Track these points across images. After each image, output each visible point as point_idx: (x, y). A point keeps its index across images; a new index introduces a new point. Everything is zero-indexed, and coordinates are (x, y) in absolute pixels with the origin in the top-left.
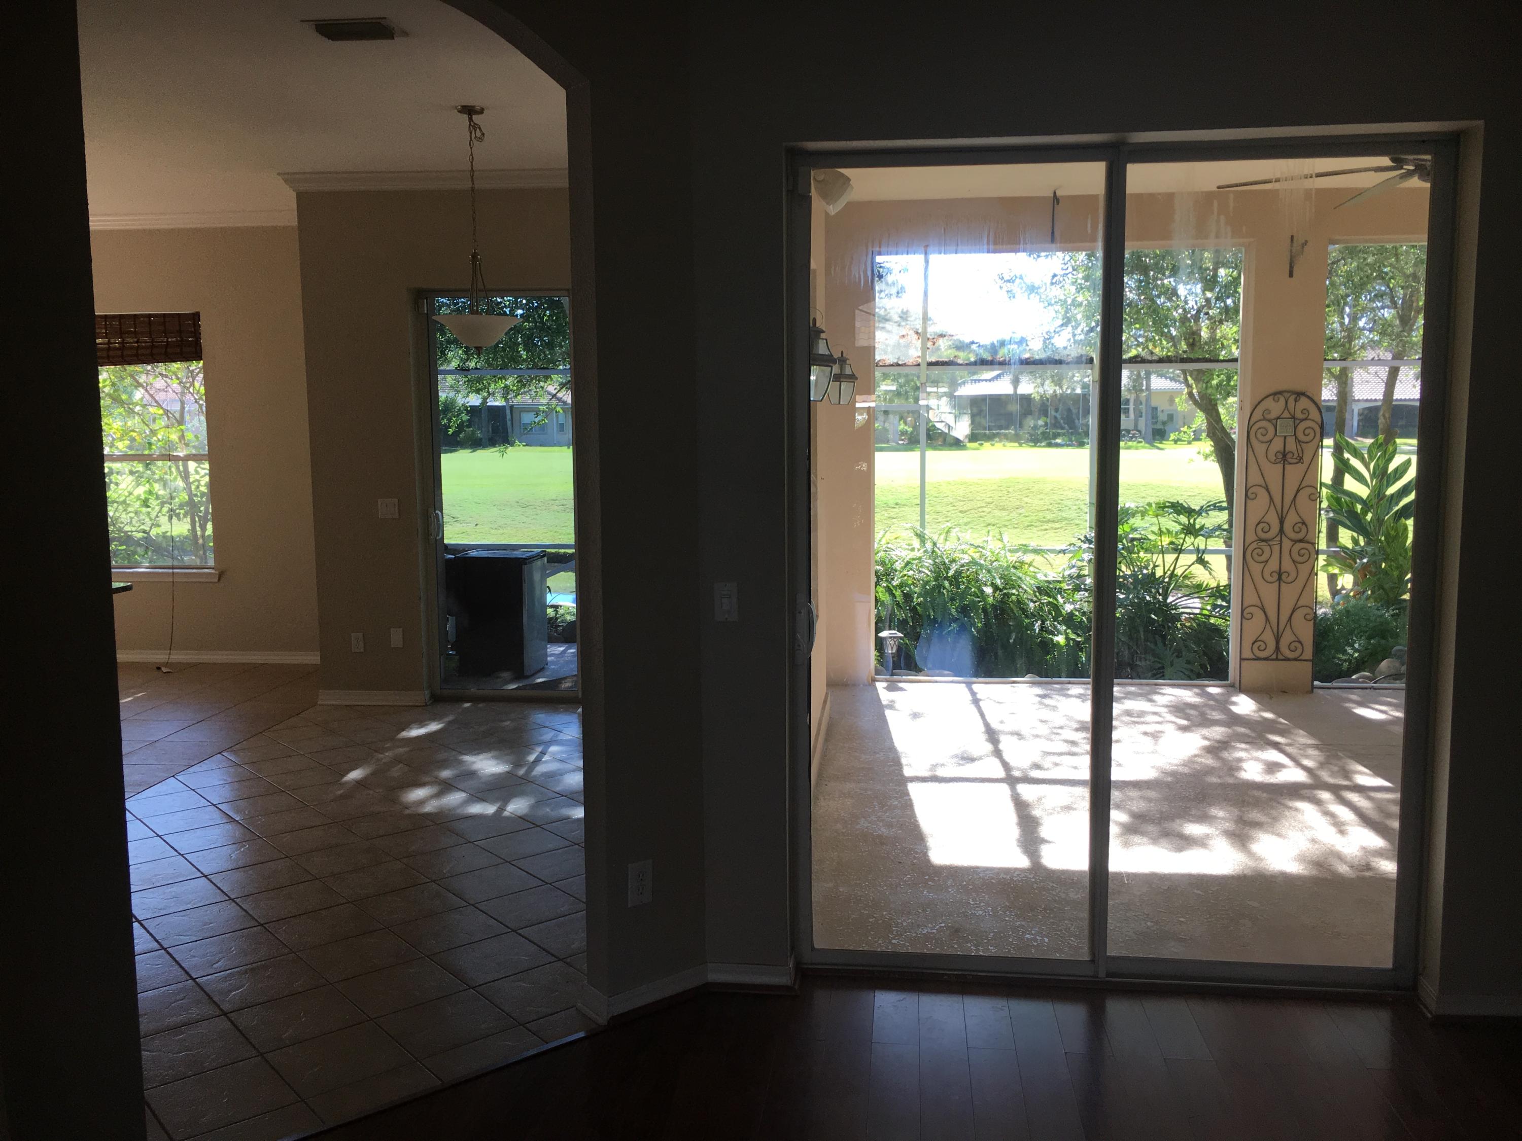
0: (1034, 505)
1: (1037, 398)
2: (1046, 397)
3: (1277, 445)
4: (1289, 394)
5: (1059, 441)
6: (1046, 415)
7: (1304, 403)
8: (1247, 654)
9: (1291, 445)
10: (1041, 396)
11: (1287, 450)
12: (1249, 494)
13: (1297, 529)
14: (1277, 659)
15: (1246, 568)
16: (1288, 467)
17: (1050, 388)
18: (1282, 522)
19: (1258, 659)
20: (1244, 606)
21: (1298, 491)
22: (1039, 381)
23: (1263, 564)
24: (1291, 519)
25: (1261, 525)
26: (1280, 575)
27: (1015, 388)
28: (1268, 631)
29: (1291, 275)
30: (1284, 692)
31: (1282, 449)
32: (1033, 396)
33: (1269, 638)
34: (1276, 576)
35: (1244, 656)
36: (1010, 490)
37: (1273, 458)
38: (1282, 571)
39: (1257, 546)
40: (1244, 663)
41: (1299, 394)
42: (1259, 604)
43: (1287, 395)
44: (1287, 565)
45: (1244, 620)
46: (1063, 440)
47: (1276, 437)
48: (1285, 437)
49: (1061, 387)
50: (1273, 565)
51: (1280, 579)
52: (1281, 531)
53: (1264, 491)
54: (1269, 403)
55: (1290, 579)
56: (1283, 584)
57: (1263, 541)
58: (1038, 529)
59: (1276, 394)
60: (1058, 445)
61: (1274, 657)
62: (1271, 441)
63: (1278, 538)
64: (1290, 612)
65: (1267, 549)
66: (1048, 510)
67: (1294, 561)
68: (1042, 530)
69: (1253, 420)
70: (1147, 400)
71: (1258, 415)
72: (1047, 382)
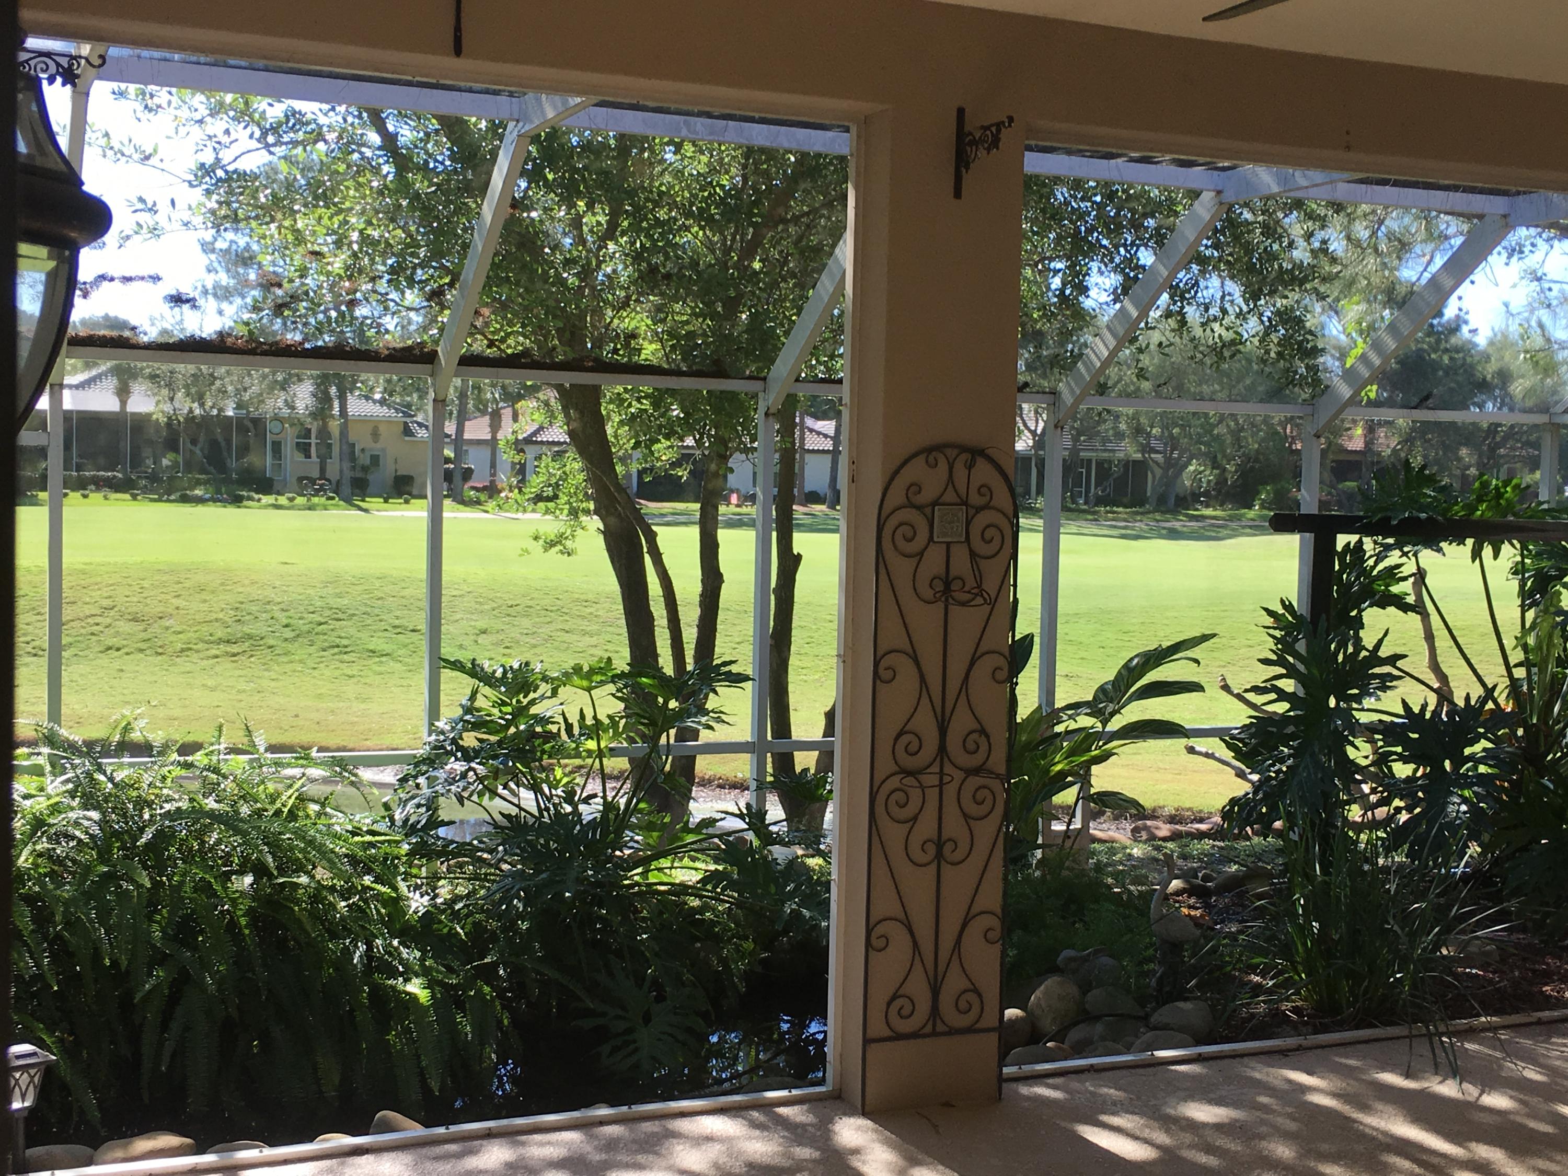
0: (192, 612)
1: (163, 420)
2: (177, 419)
3: (934, 562)
4: (956, 452)
5: (198, 492)
6: (175, 449)
7: (983, 472)
8: (878, 1028)
9: (961, 564)
10: (169, 418)
11: (953, 572)
12: (881, 671)
13: (971, 746)
14: (934, 1034)
15: (875, 838)
16: (954, 610)
17: (184, 405)
18: (943, 731)
19: (898, 1037)
20: (872, 921)
21: (972, 663)
22: (165, 392)
23: (909, 825)
24: (961, 723)
25: (905, 739)
26: (940, 846)
27: (123, 403)
28: (918, 975)
29: (958, 194)
30: (948, 1105)
31: (942, 571)
32: (155, 417)
33: (918, 988)
34: (932, 849)
35: (871, 1034)
36: (146, 584)
37: (928, 594)
38: (944, 837)
39: (898, 785)
40: (873, 1048)
41: (976, 453)
42: (902, 916)
43: (952, 453)
44: (954, 826)
45: (871, 952)
46: (207, 491)
47: (932, 546)
48: (948, 544)
49: (202, 405)
50: (926, 828)
51: (939, 856)
52: (942, 749)
53: (910, 663)
54: (916, 471)
55: (958, 855)
56: (945, 868)
57: (909, 773)
58: (201, 655)
59: (929, 451)
60: (200, 501)
61: (928, 1029)
62: (921, 554)
63: (935, 768)
64: (957, 928)
65: (915, 794)
66: (217, 620)
67: (966, 816)
68: (208, 658)
69: (889, 506)
70: (341, 433)
71: (897, 496)
72: (180, 395)
